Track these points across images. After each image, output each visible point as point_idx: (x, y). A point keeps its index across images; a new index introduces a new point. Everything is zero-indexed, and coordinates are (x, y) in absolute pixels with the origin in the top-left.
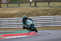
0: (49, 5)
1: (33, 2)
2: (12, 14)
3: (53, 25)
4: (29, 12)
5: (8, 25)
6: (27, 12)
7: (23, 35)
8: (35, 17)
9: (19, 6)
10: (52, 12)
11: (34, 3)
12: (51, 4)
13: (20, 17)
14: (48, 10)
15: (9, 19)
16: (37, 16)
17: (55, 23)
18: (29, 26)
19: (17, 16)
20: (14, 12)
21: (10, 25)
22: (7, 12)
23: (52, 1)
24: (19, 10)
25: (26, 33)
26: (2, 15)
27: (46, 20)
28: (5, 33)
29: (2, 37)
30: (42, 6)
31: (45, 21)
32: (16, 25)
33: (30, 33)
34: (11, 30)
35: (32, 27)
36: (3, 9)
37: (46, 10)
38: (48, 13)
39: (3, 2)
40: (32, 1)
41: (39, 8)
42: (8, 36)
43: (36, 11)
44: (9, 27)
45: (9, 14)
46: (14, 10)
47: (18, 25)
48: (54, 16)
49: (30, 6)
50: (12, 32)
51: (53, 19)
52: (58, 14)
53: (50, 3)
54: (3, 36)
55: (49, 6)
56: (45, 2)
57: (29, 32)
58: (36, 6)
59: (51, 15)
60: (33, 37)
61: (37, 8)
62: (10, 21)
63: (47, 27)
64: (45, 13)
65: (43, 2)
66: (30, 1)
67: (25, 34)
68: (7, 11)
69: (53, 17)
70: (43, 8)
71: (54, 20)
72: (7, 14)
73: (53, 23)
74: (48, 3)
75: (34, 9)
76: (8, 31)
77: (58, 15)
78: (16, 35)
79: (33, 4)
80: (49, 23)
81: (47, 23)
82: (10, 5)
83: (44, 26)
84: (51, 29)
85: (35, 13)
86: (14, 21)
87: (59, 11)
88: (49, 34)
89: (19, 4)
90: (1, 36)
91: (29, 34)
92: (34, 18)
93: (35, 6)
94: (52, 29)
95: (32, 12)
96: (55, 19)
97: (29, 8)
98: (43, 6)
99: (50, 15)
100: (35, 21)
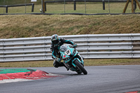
0: (75, 9)
4: (30, 25)
6: (25, 25)
7: (15, 77)
8: (43, 37)
9: (7, 12)
10: (82, 27)
12: (81, 7)
13: (9, 36)
14: (72, 22)
16: (47, 35)
17: (89, 51)
18: (65, 59)
19: (2, 36)
24: (5, 21)
25: (24, 73)
30: (59, 12)
33: (31, 73)
37: (68, 22)
38: (72, 29)
40: (36, 1)
41: (54, 17)
43: (45, 24)
47: (5, 54)
48: (86, 35)
49: (33, 11)
51: (85, 42)
52: (96, 30)
53: (77, 5)
55: (75, 12)
56: (67, 2)
57: (29, 71)
58: (46, 12)
59: (80, 33)
60: (39, 81)
61: (48, 16)
64: (67, 28)
66: (32, 1)
67: (20, 76)
70: (62, 16)
71: (86, 44)
73: (85, 51)
74: (73, 6)
75: (41, 19)
77: (97, 32)
79: (39, 8)
85: (44, 28)
87: (99, 23)
89: (7, 7)
91: (29, 75)
92: (42, 39)
93: (44, 12)
96: (89, 42)
97: (30, 16)
98: (61, 11)
99: (77, 33)
100: (43, 46)
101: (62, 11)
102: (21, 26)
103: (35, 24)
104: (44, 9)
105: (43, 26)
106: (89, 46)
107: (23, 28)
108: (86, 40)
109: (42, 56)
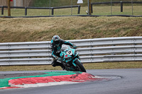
0: (122, 11)
1: (84, 5)
2: (36, 33)
3: (132, 56)
4: (76, 27)
5: (27, 57)
6: (71, 28)
7: (61, 80)
8: (90, 40)
9: (53, 14)
10: (128, 28)
11: (88, 8)
12: (127, 9)
14: (119, 23)
15: (28, 45)
16: (93, 37)
17: (136, 53)
18: (66, 59)
19: (48, 38)
20: (40, 27)
21: (30, 57)
22: (24, 27)
23: (128, 3)
24: (51, 23)
26: (13, 35)
27: (115, 45)
28: (21, 75)
29: (12, 85)
30: (106, 14)
31: (113, 49)
32: (44, 57)
33: (77, 76)
34: (33, 70)
35: (75, 62)
36: (16, 20)
37: (114, 24)
38: (119, 31)
39: (15, 6)
40: (82, 2)
41: (100, 19)
42: (27, 82)
43: (91, 26)
44: (29, 61)
45: (29, 32)
46: (41, 24)
48: (133, 37)
49: (79, 13)
50: (36, 74)
51: (132, 44)
53: (124, 7)
54: (16, 83)
55: (121, 14)
56: (113, 4)
57: (75, 74)
58: (92, 14)
59: (126, 34)
60: (85, 84)
61: (95, 18)
62: (30, 49)
63: (118, 62)
64: (114, 30)
65: (107, 4)
66: (78, 3)
67: (66, 79)
68: (23, 25)
69: (132, 39)
70: (108, 18)
71: (133, 46)
72: (24, 33)
73: (132, 53)
74: (120, 7)
75: (87, 21)
76: (27, 72)
78: (44, 81)
79: (85, 10)
80: (122, 53)
81: (118, 53)
82: (31, 12)
83: (111, 60)
84: (127, 67)
86: (42, 49)
88: (121, 77)
89: (53, 9)
90: (10, 84)
91: (75, 77)
92: (88, 41)
94: (130, 67)
95: (82, 29)
96: (136, 44)
97: (76, 18)
99: (124, 35)
100: (90, 48)
101: (109, 12)
102: (67, 29)
103: (81, 26)
104: (91, 11)
105: (90, 29)
106: (136, 48)
107: (69, 30)
108: (133, 42)
109: (89, 58)
